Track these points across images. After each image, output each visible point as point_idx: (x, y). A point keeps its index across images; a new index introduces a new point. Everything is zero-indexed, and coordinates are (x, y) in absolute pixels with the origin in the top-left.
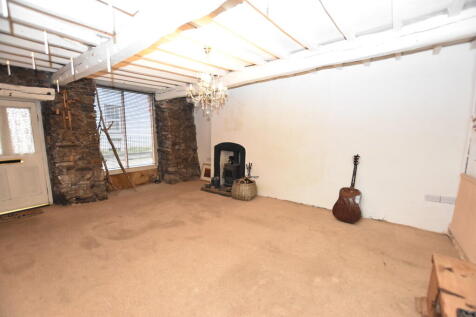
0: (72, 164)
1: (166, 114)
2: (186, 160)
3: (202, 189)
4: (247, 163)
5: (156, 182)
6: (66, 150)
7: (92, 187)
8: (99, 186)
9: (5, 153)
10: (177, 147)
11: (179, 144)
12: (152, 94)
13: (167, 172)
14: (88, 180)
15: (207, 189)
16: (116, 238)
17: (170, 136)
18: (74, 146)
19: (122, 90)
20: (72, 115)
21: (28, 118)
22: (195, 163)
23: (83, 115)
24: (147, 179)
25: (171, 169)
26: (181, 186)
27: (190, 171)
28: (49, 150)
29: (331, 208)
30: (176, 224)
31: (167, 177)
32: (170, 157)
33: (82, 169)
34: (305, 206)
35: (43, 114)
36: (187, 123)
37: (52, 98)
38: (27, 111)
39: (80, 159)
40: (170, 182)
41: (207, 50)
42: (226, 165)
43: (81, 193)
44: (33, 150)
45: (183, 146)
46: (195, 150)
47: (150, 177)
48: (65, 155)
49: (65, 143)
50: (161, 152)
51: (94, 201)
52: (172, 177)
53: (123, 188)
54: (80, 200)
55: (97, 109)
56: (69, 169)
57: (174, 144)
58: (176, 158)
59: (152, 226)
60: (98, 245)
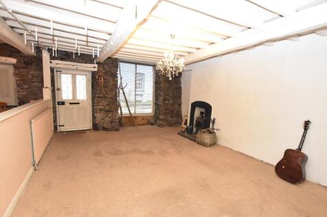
0: (102, 107)
1: (161, 79)
2: (172, 111)
3: (179, 134)
4: (212, 118)
5: (152, 124)
6: (101, 99)
7: (112, 122)
8: (115, 122)
9: (73, 99)
10: (167, 102)
11: (168, 100)
12: (154, 66)
13: (158, 118)
14: (110, 117)
15: (181, 134)
16: (112, 154)
17: (162, 94)
18: (105, 97)
19: (136, 64)
20: (104, 79)
21: (85, 81)
22: (179, 115)
23: (111, 79)
24: (146, 121)
25: (161, 117)
26: (167, 129)
27: (175, 119)
28: (93, 99)
29: (275, 165)
30: (149, 152)
31: (158, 122)
32: (161, 108)
33: (107, 111)
34: (255, 159)
35: (92, 78)
36: (175, 86)
37: (96, 70)
38: (84, 77)
39: (107, 105)
40: (160, 126)
41: (172, 36)
42: (198, 118)
43: (105, 125)
44: (85, 98)
45: (171, 102)
46: (180, 105)
47: (149, 121)
48: (100, 102)
49: (100, 95)
50: (156, 105)
51: (112, 131)
52: (161, 122)
53: (131, 126)
54: (105, 129)
55: (118, 75)
56: (101, 110)
57: (165, 100)
58: (165, 109)
59: (134, 151)
60: (101, 155)
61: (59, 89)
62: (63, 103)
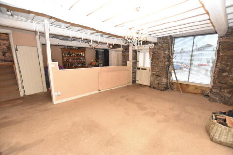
0: (155, 73)
14: (158, 80)
18: (157, 66)
24: (199, 91)
33: (157, 76)
39: (158, 72)
43: (154, 85)
44: (149, 67)
47: (203, 92)
54: (154, 88)
56: (153, 75)
61: (138, 61)
62: (139, 69)
